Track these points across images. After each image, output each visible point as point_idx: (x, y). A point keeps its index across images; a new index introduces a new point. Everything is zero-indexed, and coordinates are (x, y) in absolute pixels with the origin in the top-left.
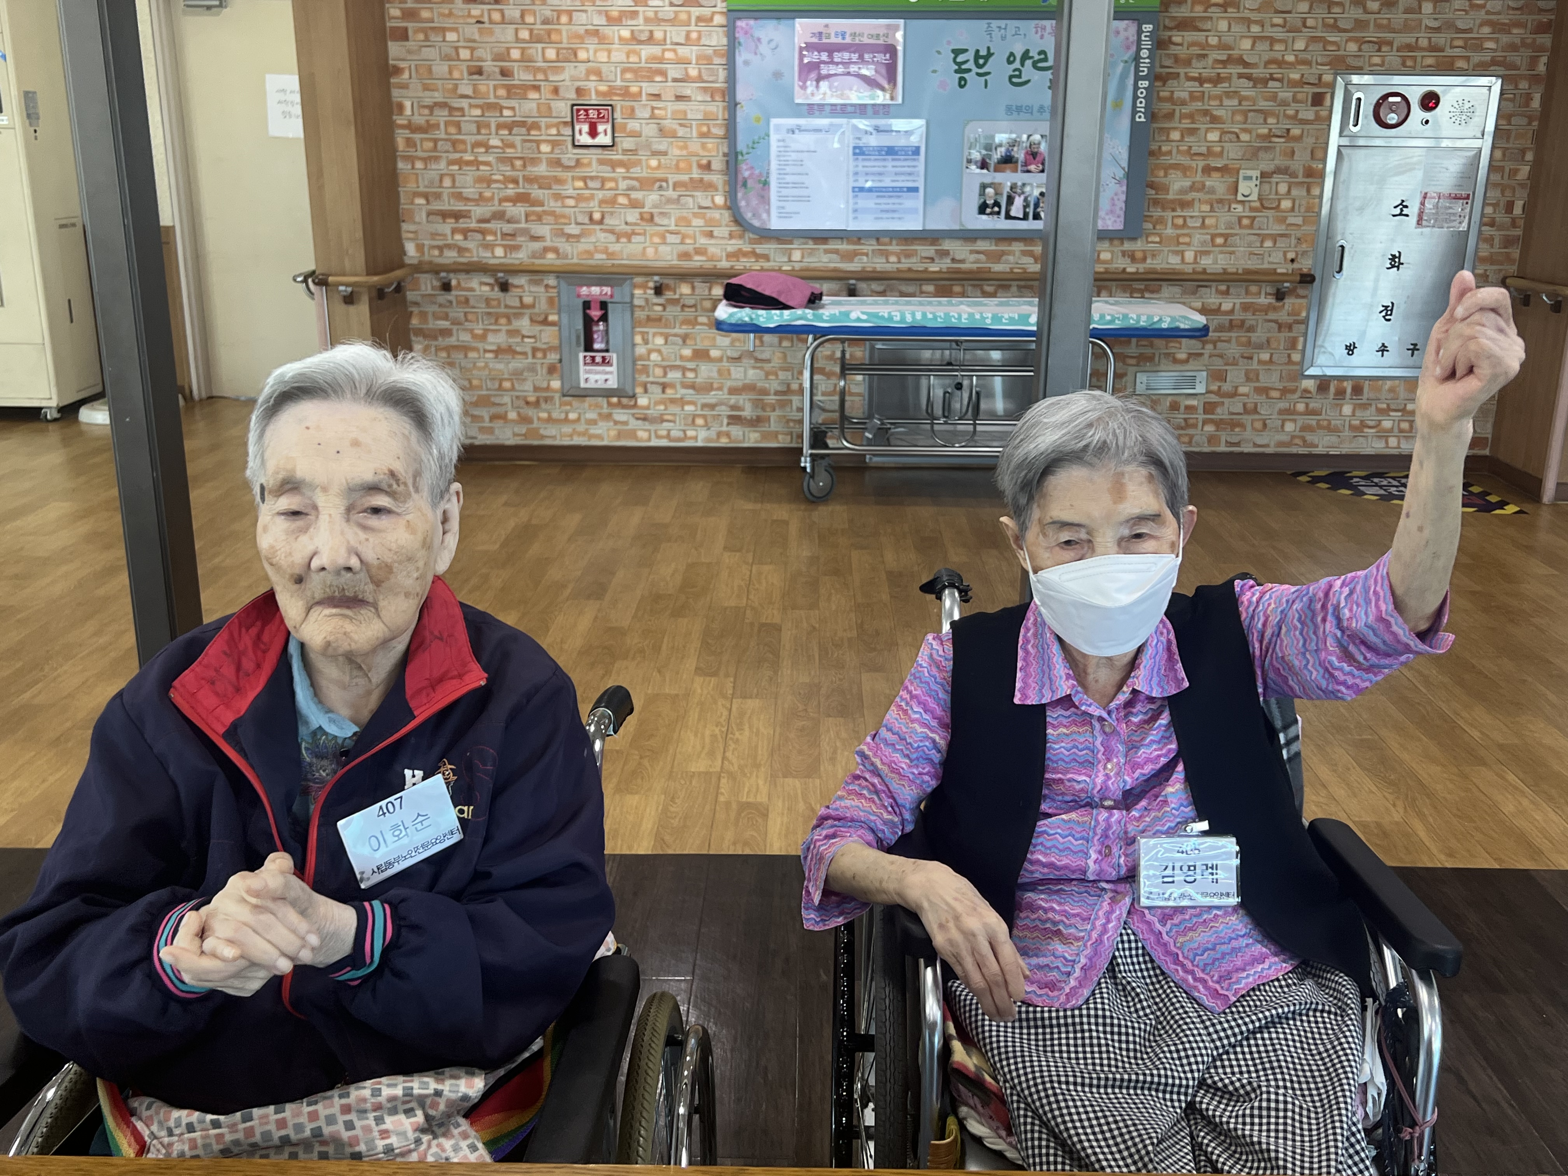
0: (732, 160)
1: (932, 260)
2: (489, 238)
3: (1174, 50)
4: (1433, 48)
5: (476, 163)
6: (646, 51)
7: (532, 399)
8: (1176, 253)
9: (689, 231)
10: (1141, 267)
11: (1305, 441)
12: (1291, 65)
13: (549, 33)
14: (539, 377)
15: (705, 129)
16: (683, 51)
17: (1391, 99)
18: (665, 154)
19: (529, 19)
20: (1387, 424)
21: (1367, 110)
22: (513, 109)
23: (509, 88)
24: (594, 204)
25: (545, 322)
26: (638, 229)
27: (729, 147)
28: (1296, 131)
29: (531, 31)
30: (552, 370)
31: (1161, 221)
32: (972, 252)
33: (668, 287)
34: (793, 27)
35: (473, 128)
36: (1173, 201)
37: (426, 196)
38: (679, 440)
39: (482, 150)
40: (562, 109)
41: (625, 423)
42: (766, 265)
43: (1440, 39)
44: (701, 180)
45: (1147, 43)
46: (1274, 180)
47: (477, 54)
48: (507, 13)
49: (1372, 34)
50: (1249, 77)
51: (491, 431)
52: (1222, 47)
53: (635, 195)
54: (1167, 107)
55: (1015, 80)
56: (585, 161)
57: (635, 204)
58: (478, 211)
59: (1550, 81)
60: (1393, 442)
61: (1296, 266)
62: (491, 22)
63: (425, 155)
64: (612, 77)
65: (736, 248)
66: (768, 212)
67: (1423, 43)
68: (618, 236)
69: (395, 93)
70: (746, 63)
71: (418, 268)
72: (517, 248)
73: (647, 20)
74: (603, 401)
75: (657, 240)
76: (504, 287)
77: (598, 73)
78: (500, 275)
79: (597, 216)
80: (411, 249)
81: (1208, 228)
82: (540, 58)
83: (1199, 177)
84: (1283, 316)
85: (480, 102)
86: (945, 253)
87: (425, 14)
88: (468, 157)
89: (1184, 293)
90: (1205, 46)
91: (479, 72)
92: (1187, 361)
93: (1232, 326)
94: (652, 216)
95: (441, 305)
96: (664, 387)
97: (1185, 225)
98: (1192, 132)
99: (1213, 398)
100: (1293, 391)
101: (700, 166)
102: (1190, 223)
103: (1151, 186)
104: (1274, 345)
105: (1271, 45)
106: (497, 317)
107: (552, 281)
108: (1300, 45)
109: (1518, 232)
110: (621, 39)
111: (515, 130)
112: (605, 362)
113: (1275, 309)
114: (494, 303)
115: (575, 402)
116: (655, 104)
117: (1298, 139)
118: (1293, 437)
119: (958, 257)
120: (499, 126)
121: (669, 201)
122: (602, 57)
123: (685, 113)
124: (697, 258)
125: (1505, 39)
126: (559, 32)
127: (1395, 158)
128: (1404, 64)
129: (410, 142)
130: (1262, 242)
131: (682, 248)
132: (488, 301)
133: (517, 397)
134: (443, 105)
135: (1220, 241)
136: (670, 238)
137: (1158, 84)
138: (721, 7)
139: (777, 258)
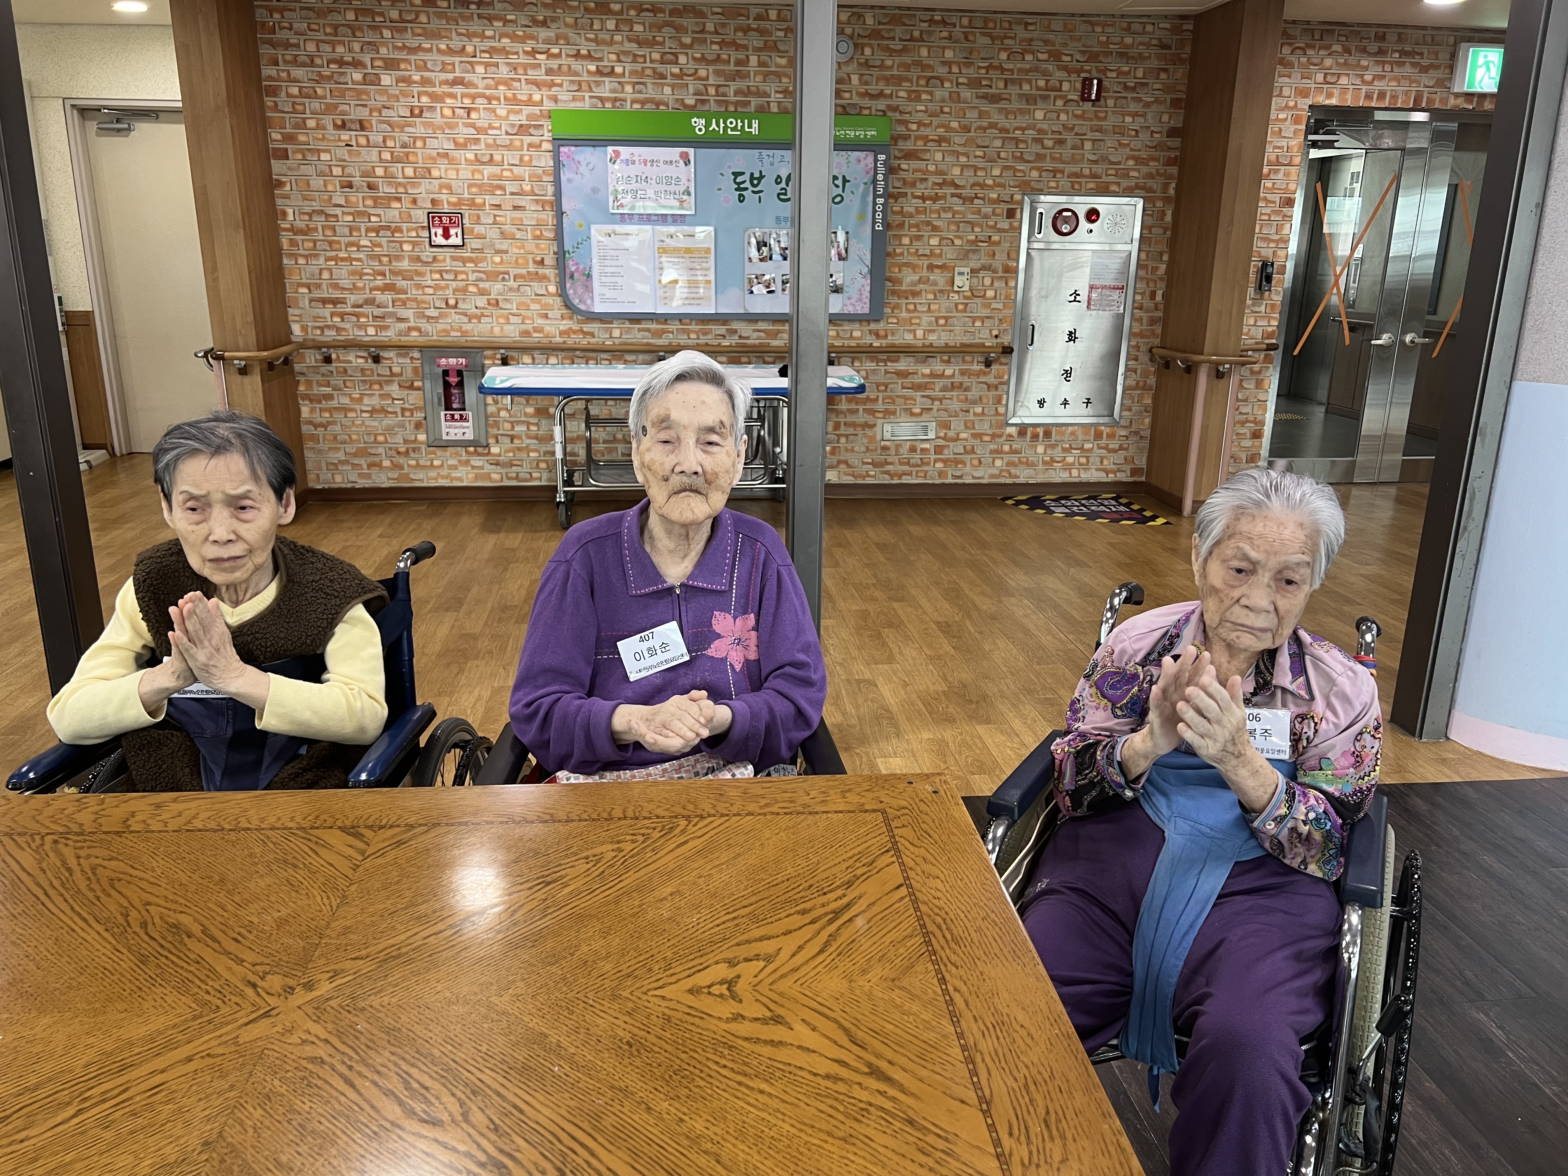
0: (561, 256)
1: (724, 337)
2: (362, 320)
3: (902, 174)
4: (1094, 176)
5: (350, 259)
6: (488, 170)
7: (402, 450)
8: (910, 331)
9: (529, 313)
10: (884, 342)
11: (1010, 474)
12: (991, 187)
13: (407, 155)
14: (408, 432)
15: (538, 233)
16: (517, 171)
17: (1065, 214)
18: (506, 252)
19: (390, 143)
20: (1070, 460)
21: (1047, 222)
22: (379, 216)
23: (375, 199)
24: (449, 292)
25: (411, 387)
26: (486, 312)
27: (558, 247)
28: (996, 238)
29: (392, 153)
30: (418, 426)
31: (897, 307)
32: (755, 331)
33: (513, 358)
34: (606, 153)
35: (347, 231)
36: (906, 291)
37: (308, 286)
38: (526, 480)
39: (355, 249)
40: (421, 216)
41: (482, 468)
42: (592, 340)
43: (1098, 169)
44: (537, 273)
45: (881, 169)
46: (981, 275)
47: (348, 171)
48: (371, 138)
49: (1048, 165)
50: (959, 196)
51: (369, 476)
52: (939, 173)
53: (482, 285)
54: (898, 219)
55: (782, 197)
56: (441, 258)
57: (482, 292)
58: (352, 298)
59: (1178, 202)
60: (1075, 473)
61: (999, 340)
62: (358, 145)
63: (307, 253)
64: (460, 191)
65: (566, 327)
66: (592, 299)
67: (1087, 172)
68: (470, 318)
69: (279, 202)
70: (569, 181)
71: (303, 345)
72: (386, 328)
73: (488, 146)
74: (462, 451)
75: (502, 321)
76: (377, 359)
77: (449, 187)
78: (373, 349)
79: (452, 302)
80: (296, 329)
81: (934, 312)
82: (401, 176)
83: (925, 273)
84: (990, 379)
85: (352, 210)
86: (735, 331)
87: (302, 138)
88: (342, 255)
89: (917, 362)
90: (926, 172)
91: (350, 186)
92: (921, 414)
93: (953, 387)
94: (497, 301)
95: (323, 375)
96: (512, 438)
97: (915, 309)
98: (919, 238)
99: (941, 442)
100: (1000, 436)
101: (535, 262)
102: (919, 308)
103: (889, 280)
104: (985, 401)
105: (975, 172)
106: (372, 384)
107: (416, 355)
108: (996, 172)
109: (1160, 314)
110: (466, 159)
111: (381, 233)
112: (462, 418)
113: (985, 373)
114: (368, 372)
115: (439, 452)
116: (496, 212)
117: (998, 243)
118: (1001, 471)
119: (744, 335)
120: (368, 230)
121: (511, 289)
122: (452, 174)
123: (522, 220)
124: (535, 335)
125: (1145, 169)
126: (416, 154)
127: (1069, 258)
128: (1073, 188)
129: (293, 243)
130: (973, 323)
131: (524, 327)
132: (363, 370)
133: (390, 449)
134: (322, 212)
135: (942, 322)
136: (513, 319)
137: (891, 201)
138: (548, 136)
139: (600, 335)
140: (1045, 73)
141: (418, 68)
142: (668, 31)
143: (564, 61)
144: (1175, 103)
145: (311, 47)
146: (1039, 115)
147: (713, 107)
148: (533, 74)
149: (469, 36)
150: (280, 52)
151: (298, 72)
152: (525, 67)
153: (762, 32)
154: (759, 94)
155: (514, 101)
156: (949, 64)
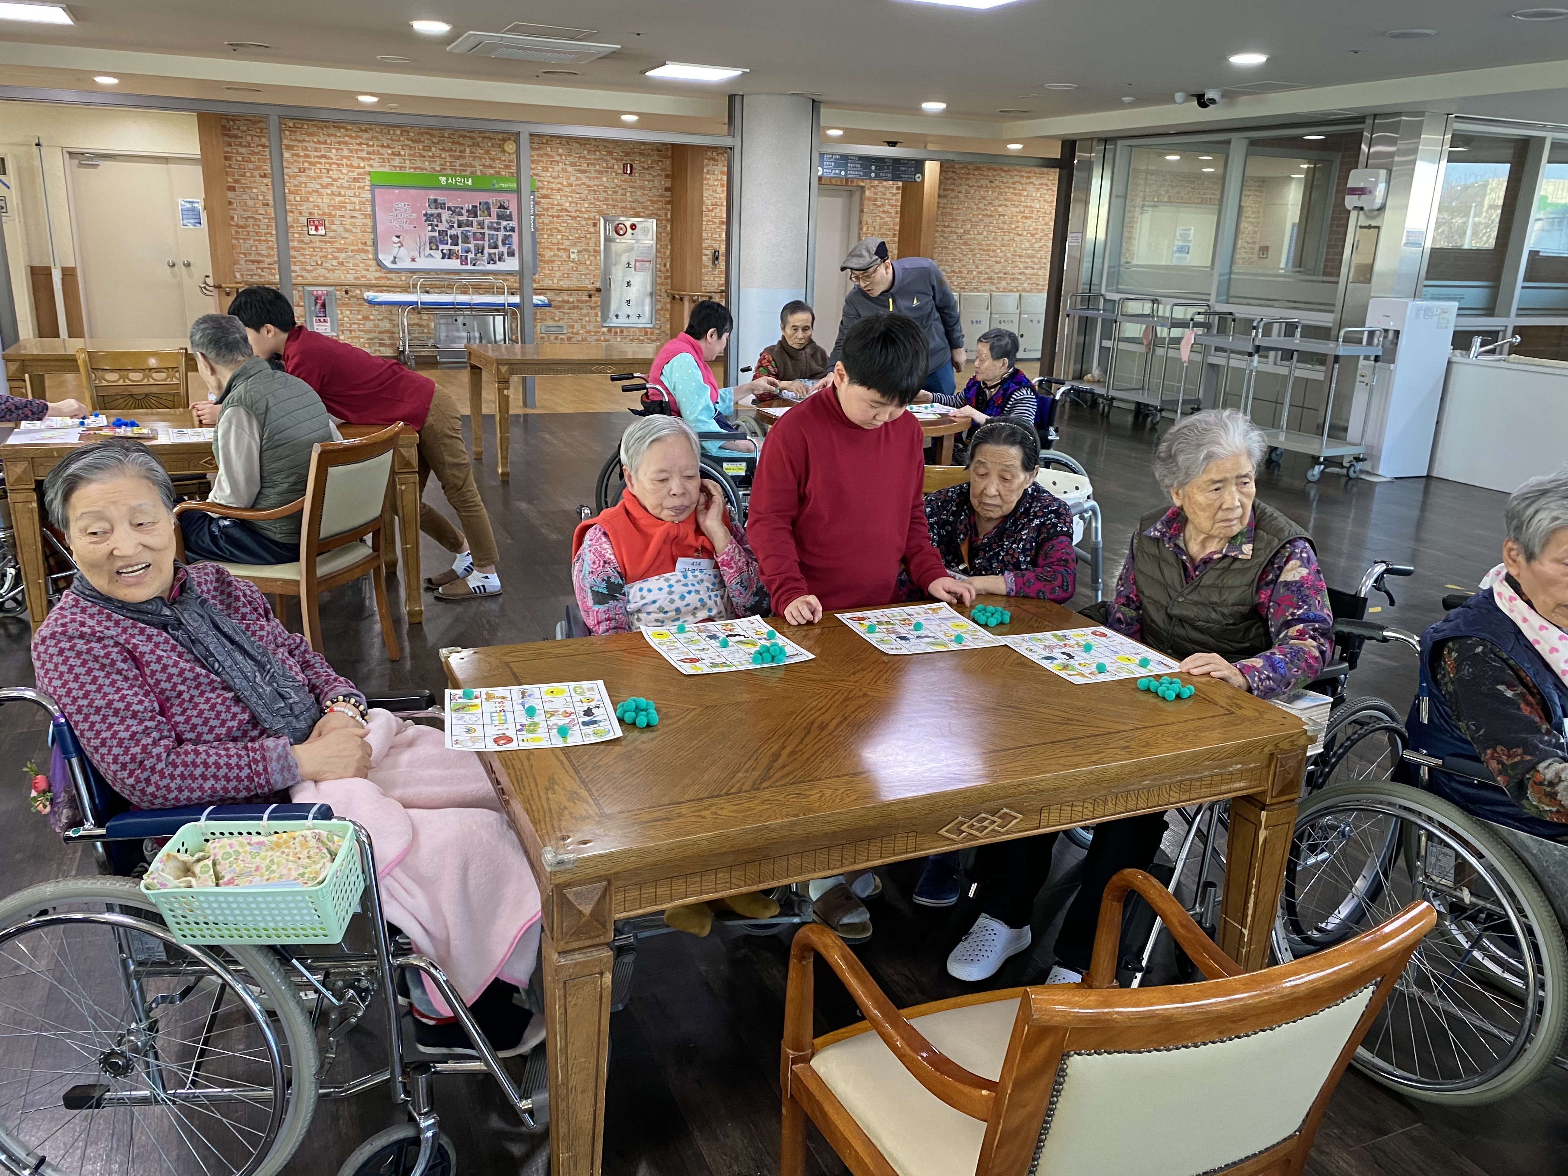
0: (375, 240)
3: (542, 205)
4: (632, 208)
5: (267, 241)
6: (338, 199)
8: (551, 280)
9: (359, 269)
10: (538, 285)
12: (584, 213)
15: (364, 229)
16: (353, 199)
17: (620, 226)
18: (347, 238)
19: (288, 185)
21: (612, 229)
24: (318, 258)
26: (337, 268)
27: (374, 236)
28: (588, 236)
29: (289, 189)
31: (544, 268)
33: (351, 292)
35: (265, 227)
36: (547, 261)
37: (245, 254)
39: (270, 236)
40: (304, 220)
42: (394, 281)
43: (634, 205)
44: (363, 249)
45: (532, 203)
46: (583, 254)
47: (266, 198)
49: (610, 202)
50: (570, 216)
52: (559, 205)
53: (335, 254)
54: (541, 226)
56: (314, 241)
57: (335, 258)
58: (268, 260)
59: (672, 221)
61: (596, 285)
63: (244, 237)
64: (324, 208)
65: (379, 276)
67: (629, 206)
68: (329, 270)
69: (231, 212)
70: (380, 205)
73: (338, 187)
75: (346, 272)
77: (318, 206)
79: (319, 263)
80: (239, 275)
81: (561, 271)
82: (293, 200)
83: (556, 252)
84: (591, 304)
85: (268, 216)
87: (243, 181)
88: (263, 238)
89: (555, 295)
90: (552, 204)
91: (267, 204)
92: (559, 321)
93: (574, 308)
94: (343, 262)
97: (552, 269)
99: (570, 335)
100: (599, 332)
101: (362, 243)
103: (539, 255)
104: (590, 314)
105: (576, 205)
107: (300, 288)
108: (586, 205)
109: (668, 273)
110: (327, 193)
112: (325, 321)
116: (342, 219)
117: (590, 239)
121: (350, 257)
122: (320, 200)
123: (355, 223)
125: (655, 206)
126: (301, 190)
127: (624, 246)
128: (623, 213)
129: (237, 232)
130: (581, 276)
131: (355, 276)
134: (252, 217)
135: (566, 276)
136: (351, 272)
137: (537, 217)
138: (368, 183)
139: (395, 279)
140: (606, 161)
141: (303, 150)
142: (426, 136)
143: (375, 148)
144: (667, 176)
145: (249, 138)
146: (605, 179)
147: (449, 172)
148: (360, 154)
149: (329, 135)
150: (233, 140)
151: (241, 150)
152: (357, 150)
153: (471, 138)
154: (471, 166)
155: (351, 166)
156: (561, 155)
